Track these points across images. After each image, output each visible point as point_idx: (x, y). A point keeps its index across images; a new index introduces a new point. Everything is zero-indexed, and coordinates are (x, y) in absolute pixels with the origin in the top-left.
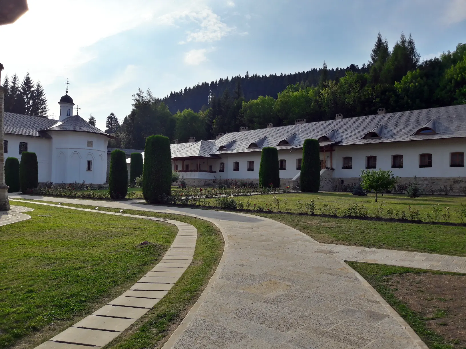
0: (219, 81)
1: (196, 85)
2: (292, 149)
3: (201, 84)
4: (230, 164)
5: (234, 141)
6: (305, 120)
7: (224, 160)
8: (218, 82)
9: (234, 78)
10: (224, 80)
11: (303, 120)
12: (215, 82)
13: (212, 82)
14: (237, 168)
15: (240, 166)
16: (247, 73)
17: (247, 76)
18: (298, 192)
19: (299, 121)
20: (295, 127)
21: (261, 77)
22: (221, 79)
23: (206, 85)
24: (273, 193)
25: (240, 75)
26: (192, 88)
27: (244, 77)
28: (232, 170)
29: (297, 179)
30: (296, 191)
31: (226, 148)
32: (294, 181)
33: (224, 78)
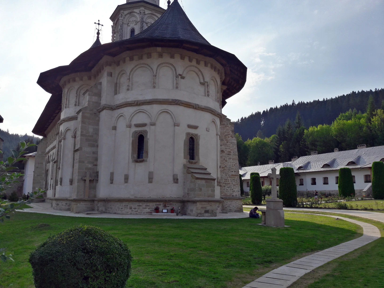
0: (270, 110)
1: (251, 115)
2: (360, 168)
3: (254, 113)
4: (308, 180)
5: (309, 163)
6: (365, 145)
7: (302, 177)
8: (268, 111)
9: (282, 106)
10: (273, 108)
11: (364, 145)
12: (266, 111)
13: (264, 111)
14: (314, 182)
15: (317, 181)
16: (293, 101)
17: (293, 104)
18: (372, 199)
19: (360, 146)
20: (358, 151)
21: (306, 103)
22: (271, 108)
23: (258, 114)
24: (354, 200)
25: (287, 103)
26: (247, 117)
27: (291, 105)
28: (311, 184)
29: (367, 190)
30: (370, 199)
31: (303, 168)
32: (365, 192)
33: (274, 107)
